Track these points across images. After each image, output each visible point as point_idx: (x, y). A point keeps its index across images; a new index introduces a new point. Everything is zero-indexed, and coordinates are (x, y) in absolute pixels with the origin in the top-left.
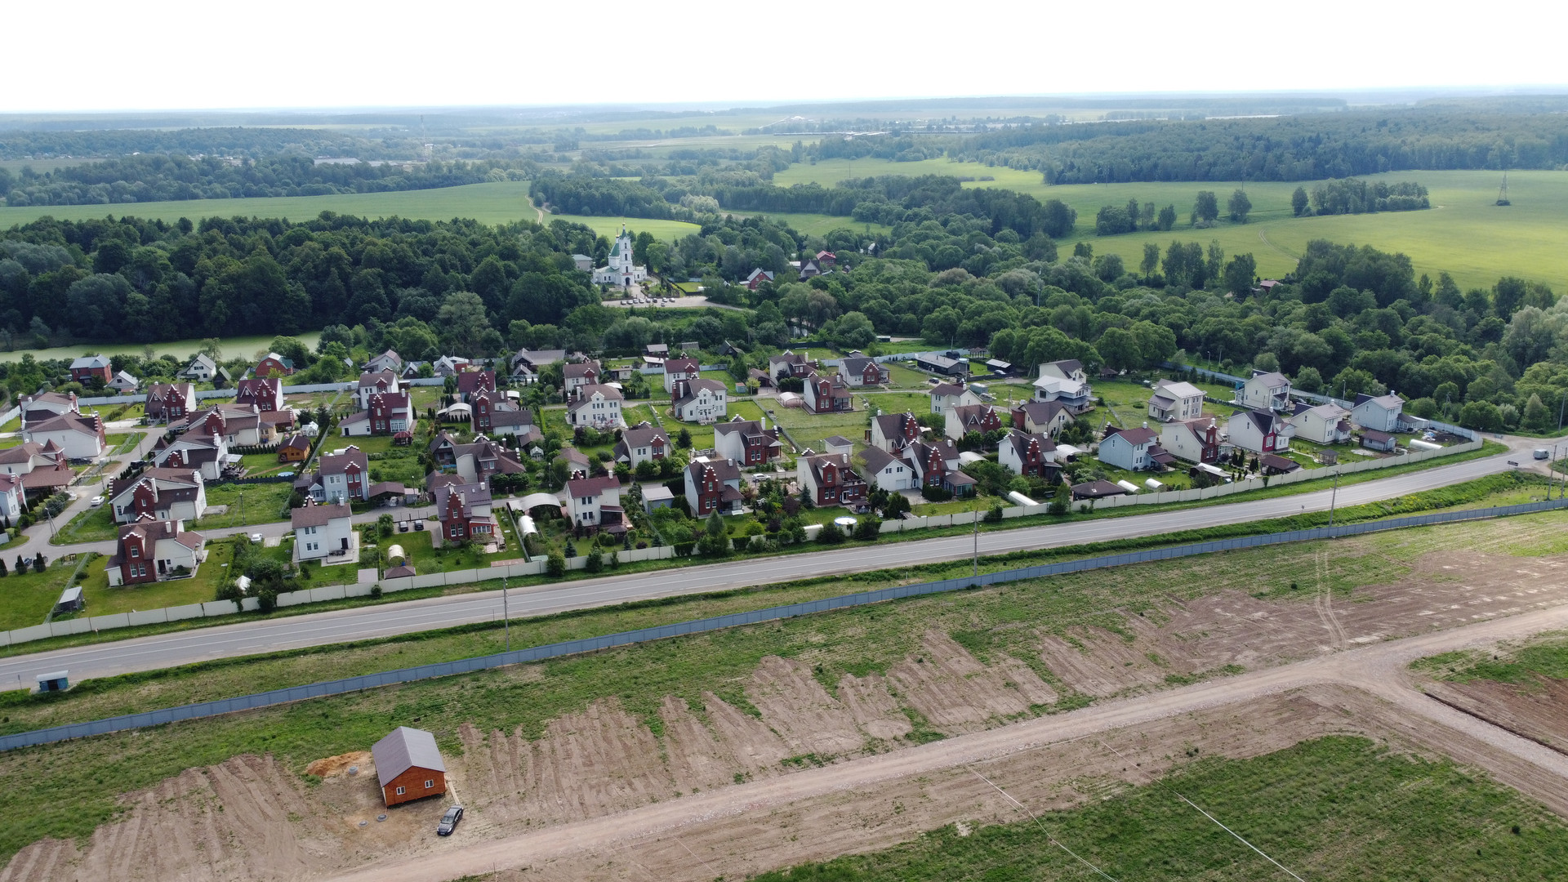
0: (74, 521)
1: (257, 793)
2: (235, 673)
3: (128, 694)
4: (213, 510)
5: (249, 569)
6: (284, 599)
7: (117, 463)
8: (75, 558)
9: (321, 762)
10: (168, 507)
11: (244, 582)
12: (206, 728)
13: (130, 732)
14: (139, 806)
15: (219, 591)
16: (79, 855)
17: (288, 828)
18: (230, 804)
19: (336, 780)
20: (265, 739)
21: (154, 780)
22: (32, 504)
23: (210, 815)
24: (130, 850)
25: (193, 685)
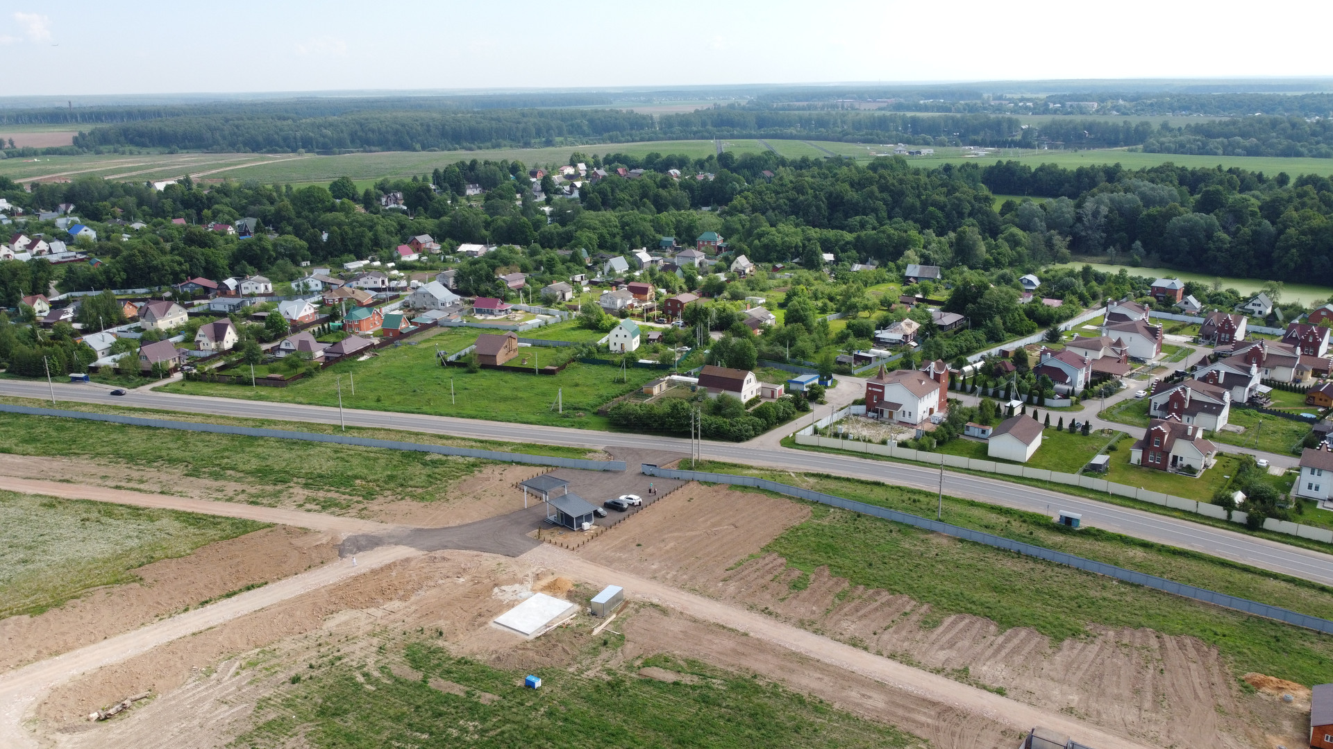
0: (1119, 405)
1: (1194, 674)
2: (1208, 569)
3: (1118, 550)
4: (1231, 428)
5: (1247, 488)
6: (1271, 523)
7: (1165, 368)
8: (1111, 432)
9: (1261, 676)
10: (1194, 415)
11: (1239, 497)
12: (1170, 602)
13: (1112, 580)
14: (1101, 637)
15: (1215, 496)
16: (1050, 651)
17: (1212, 716)
18: (1170, 671)
19: (1269, 699)
20: (1216, 634)
21: (1117, 623)
22: (1094, 383)
23: (1151, 671)
24: (1085, 666)
25: (1170, 564)
